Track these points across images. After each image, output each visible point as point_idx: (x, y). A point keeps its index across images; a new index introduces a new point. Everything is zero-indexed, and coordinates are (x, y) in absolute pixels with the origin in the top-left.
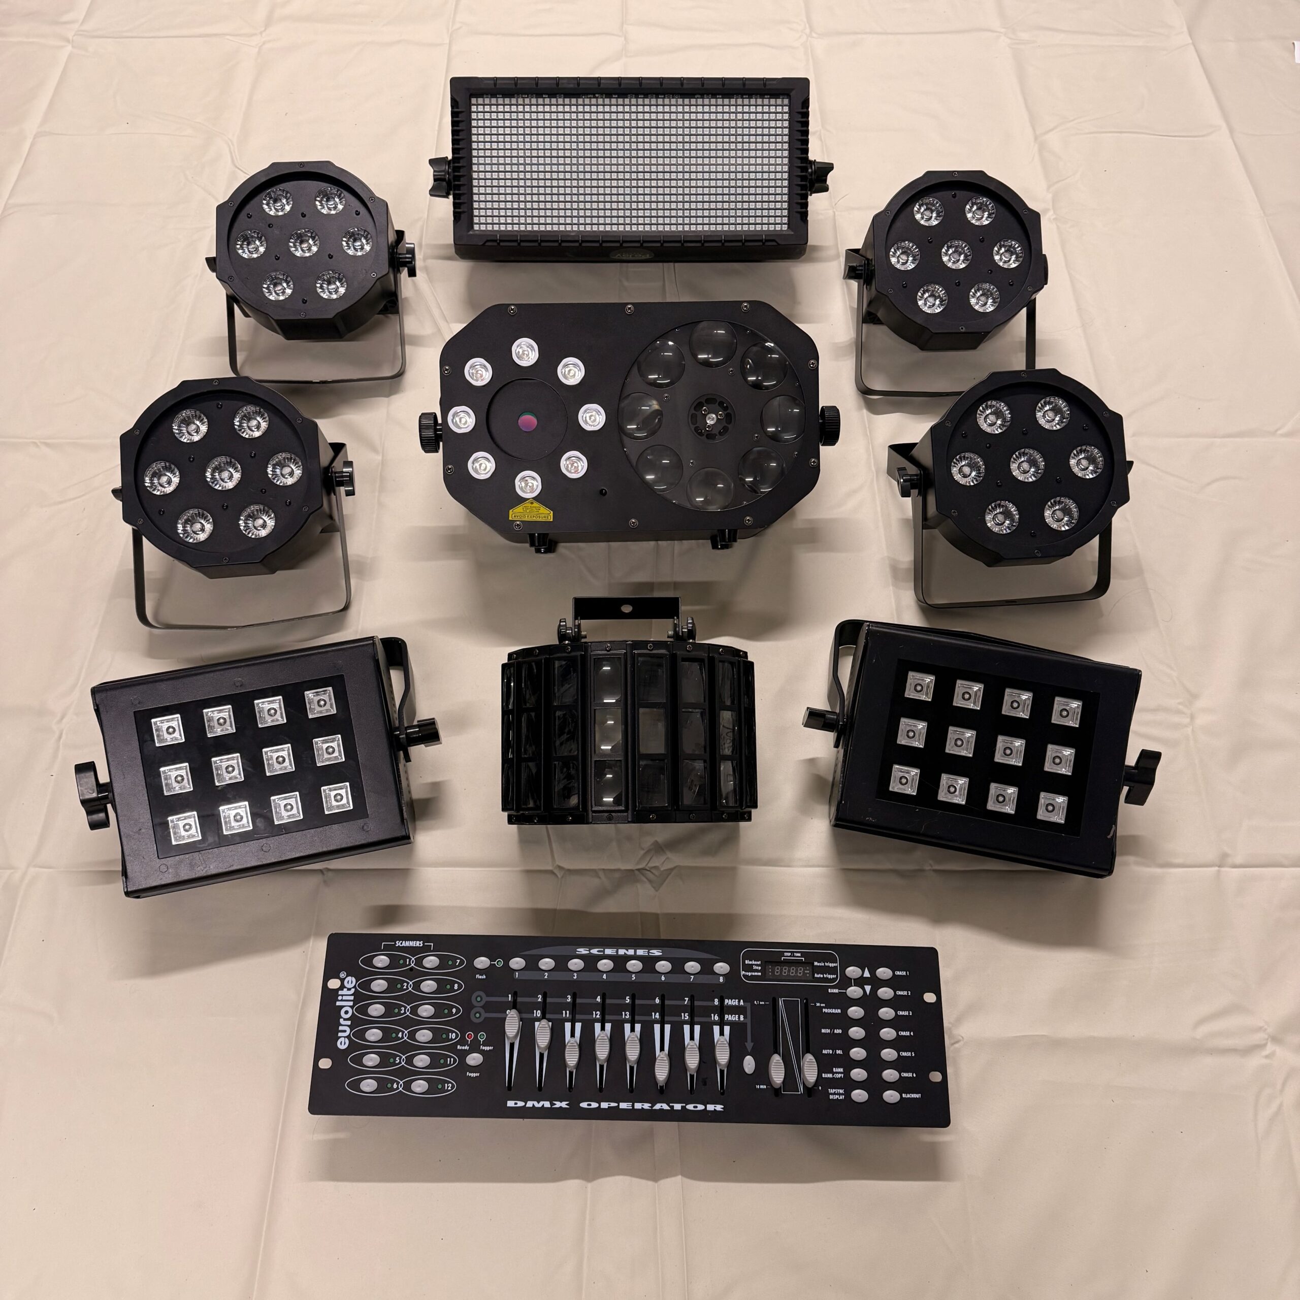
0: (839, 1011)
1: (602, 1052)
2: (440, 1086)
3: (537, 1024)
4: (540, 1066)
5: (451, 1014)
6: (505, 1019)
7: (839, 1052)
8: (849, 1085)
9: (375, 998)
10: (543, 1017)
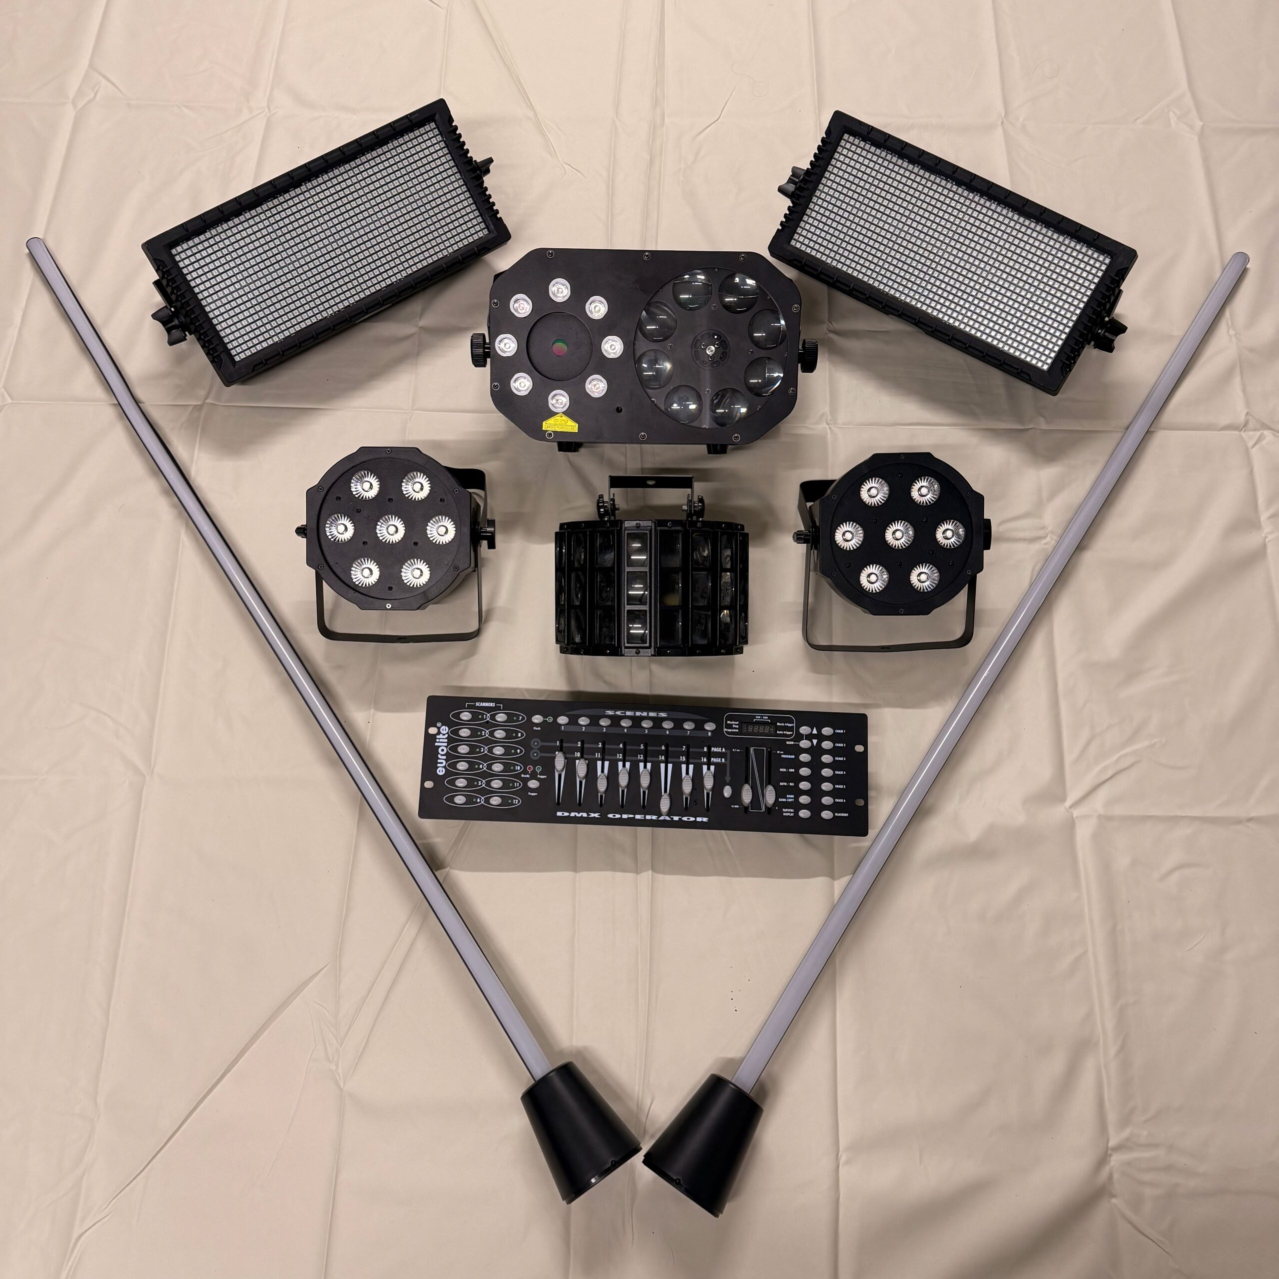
0: (793, 757)
1: (623, 780)
2: (509, 801)
3: (577, 761)
4: (580, 789)
5: (516, 753)
6: (555, 758)
7: (791, 784)
8: (798, 806)
9: (462, 741)
10: (582, 757)
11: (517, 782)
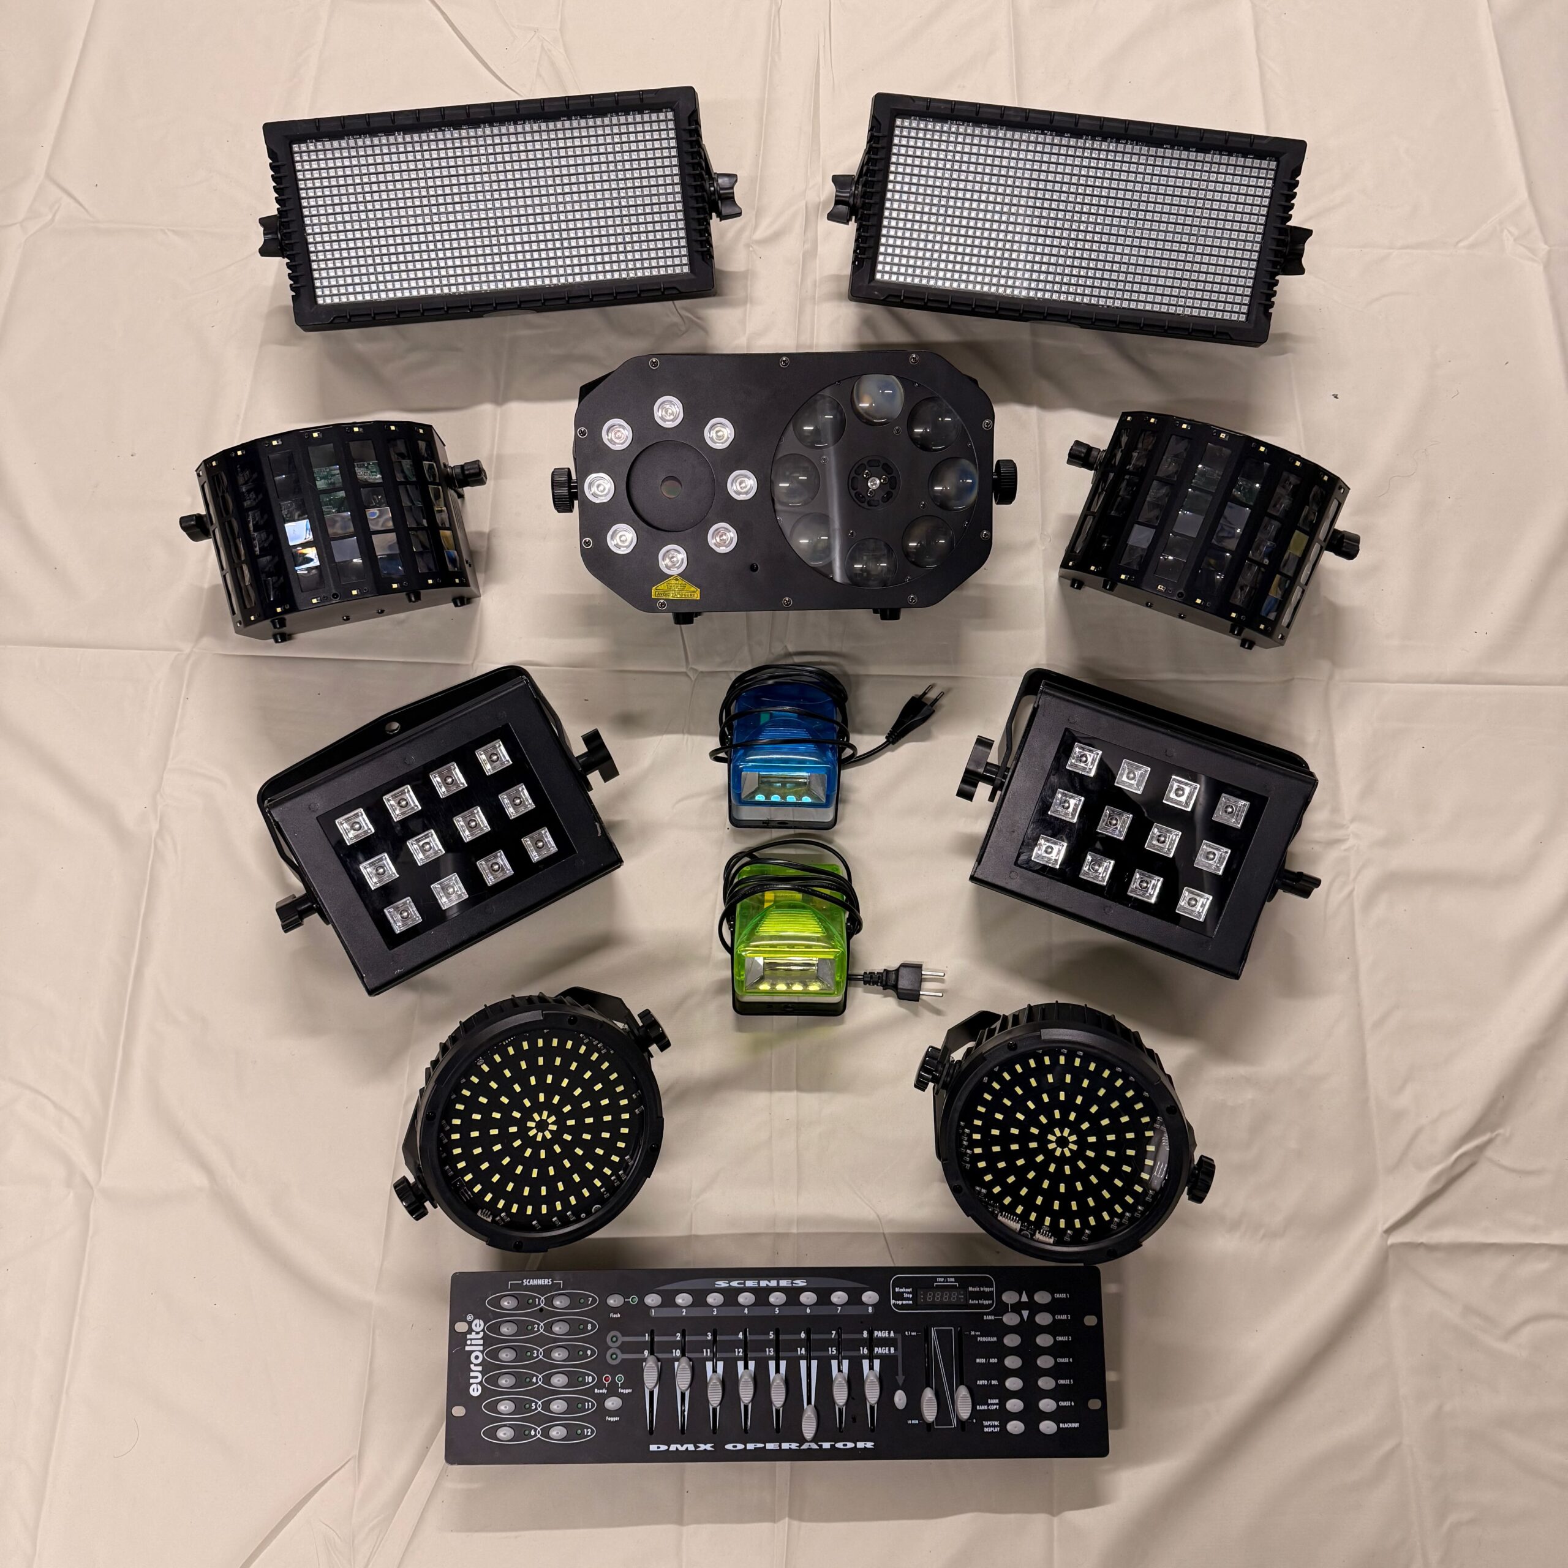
0: (995, 1339)
1: (746, 1394)
2: (579, 1432)
4: (683, 1409)
5: (586, 1356)
6: (643, 1362)
7: (994, 1382)
8: (1005, 1416)
9: (505, 1341)
10: (683, 1354)
11: (589, 1401)
